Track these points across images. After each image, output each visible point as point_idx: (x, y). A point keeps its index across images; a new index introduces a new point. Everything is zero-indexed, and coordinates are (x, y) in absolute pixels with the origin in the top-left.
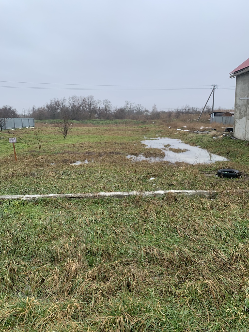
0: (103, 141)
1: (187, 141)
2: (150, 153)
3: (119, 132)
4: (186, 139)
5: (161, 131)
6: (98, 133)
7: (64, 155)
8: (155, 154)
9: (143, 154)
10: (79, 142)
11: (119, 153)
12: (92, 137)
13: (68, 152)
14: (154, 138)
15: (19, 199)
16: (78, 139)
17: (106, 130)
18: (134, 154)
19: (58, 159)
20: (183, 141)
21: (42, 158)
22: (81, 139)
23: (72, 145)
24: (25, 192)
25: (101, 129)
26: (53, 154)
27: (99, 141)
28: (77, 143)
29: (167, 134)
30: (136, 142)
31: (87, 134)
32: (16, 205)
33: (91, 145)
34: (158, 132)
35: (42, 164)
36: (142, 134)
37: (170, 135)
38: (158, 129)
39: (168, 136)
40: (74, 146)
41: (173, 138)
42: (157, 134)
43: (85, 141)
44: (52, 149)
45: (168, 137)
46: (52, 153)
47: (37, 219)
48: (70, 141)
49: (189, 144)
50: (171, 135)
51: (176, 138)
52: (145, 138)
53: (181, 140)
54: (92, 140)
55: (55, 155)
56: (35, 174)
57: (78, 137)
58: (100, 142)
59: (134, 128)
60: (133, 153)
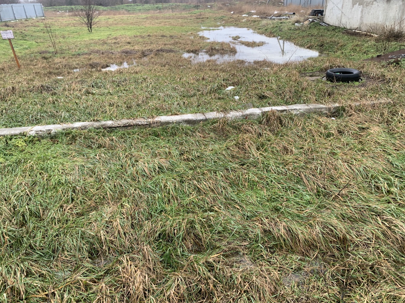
0: (144, 34)
1: (260, 31)
2: (215, 49)
3: (166, 20)
4: (260, 28)
5: (222, 18)
6: (136, 22)
7: (91, 56)
8: (223, 49)
9: (205, 50)
10: (110, 36)
11: (171, 51)
12: (128, 28)
13: (97, 52)
14: (215, 27)
15: (23, 135)
16: (108, 33)
17: (147, 18)
18: (192, 52)
19: (83, 63)
20: (255, 30)
21: (59, 62)
22: (113, 33)
23: (102, 41)
24: (36, 118)
25: (138, 17)
26: (74, 55)
27: (138, 34)
28: (108, 38)
29: (231, 21)
30: (192, 34)
31: (120, 24)
32: (19, 145)
33: (129, 40)
34: (219, 19)
35: (59, 70)
36: (198, 23)
37: (235, 23)
38: (218, 15)
39: (233, 24)
40: (105, 43)
41: (240, 27)
42: (217, 22)
43: (119, 35)
44: (72, 48)
45: (233, 26)
46: (73, 53)
47: (57, 171)
48: (98, 35)
49: (265, 34)
50: (237, 24)
51: (244, 27)
52: (203, 28)
53: (252, 29)
54: (129, 33)
55: (78, 56)
56: (49, 88)
57: (109, 30)
58: (141, 36)
59: (185, 15)
60: (192, 50)
